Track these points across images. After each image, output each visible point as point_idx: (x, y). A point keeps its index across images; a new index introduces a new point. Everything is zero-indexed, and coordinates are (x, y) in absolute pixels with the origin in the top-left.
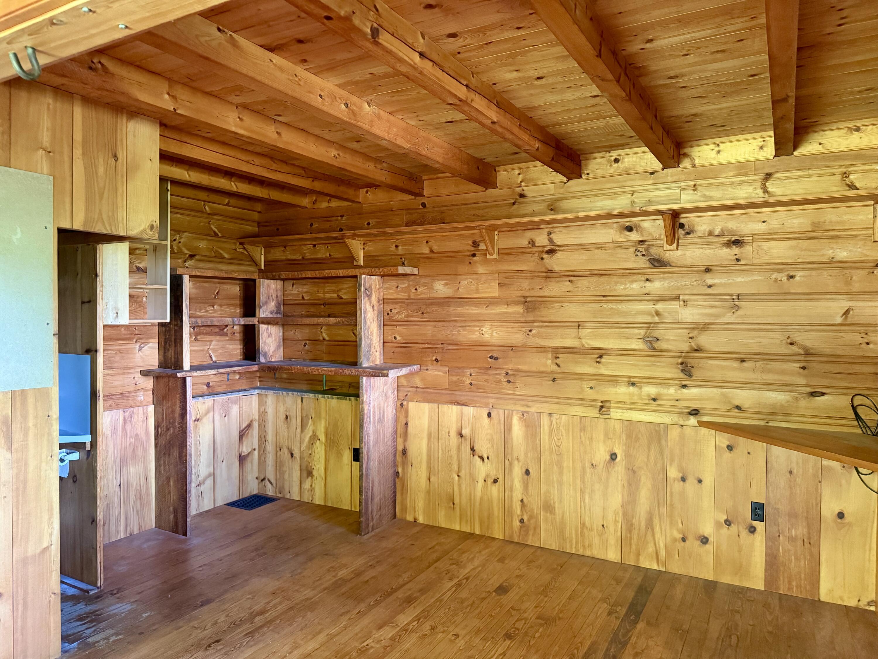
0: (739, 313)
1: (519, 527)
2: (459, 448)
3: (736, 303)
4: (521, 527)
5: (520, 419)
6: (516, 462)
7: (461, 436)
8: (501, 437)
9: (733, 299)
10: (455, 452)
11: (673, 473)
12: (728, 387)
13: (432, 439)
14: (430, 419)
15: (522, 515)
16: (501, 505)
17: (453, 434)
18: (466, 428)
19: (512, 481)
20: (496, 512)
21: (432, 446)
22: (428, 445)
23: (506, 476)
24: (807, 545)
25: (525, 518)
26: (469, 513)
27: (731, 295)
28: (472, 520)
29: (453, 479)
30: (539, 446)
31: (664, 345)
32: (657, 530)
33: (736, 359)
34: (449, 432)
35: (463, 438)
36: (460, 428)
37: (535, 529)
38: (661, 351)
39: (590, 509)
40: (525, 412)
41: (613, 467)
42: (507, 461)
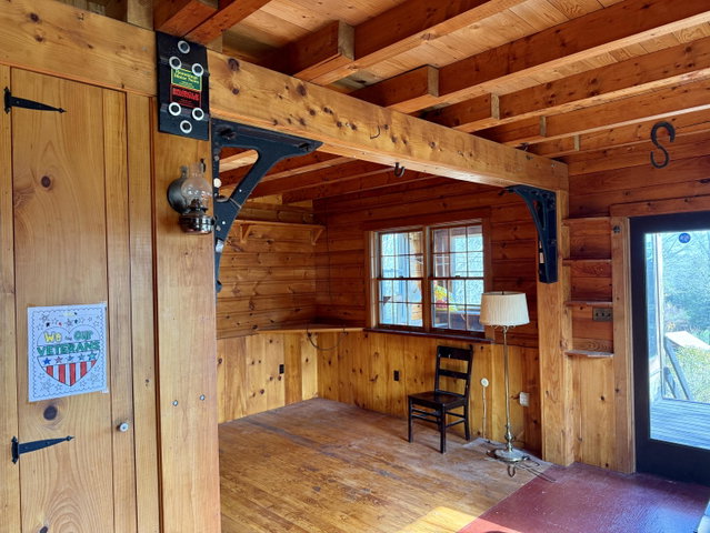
0: (271, 275)
3: (270, 271)
11: (249, 361)
12: (268, 312)
24: (298, 377)
27: (268, 267)
31: (242, 294)
32: (242, 395)
33: (271, 298)
38: (241, 297)
41: (220, 368)
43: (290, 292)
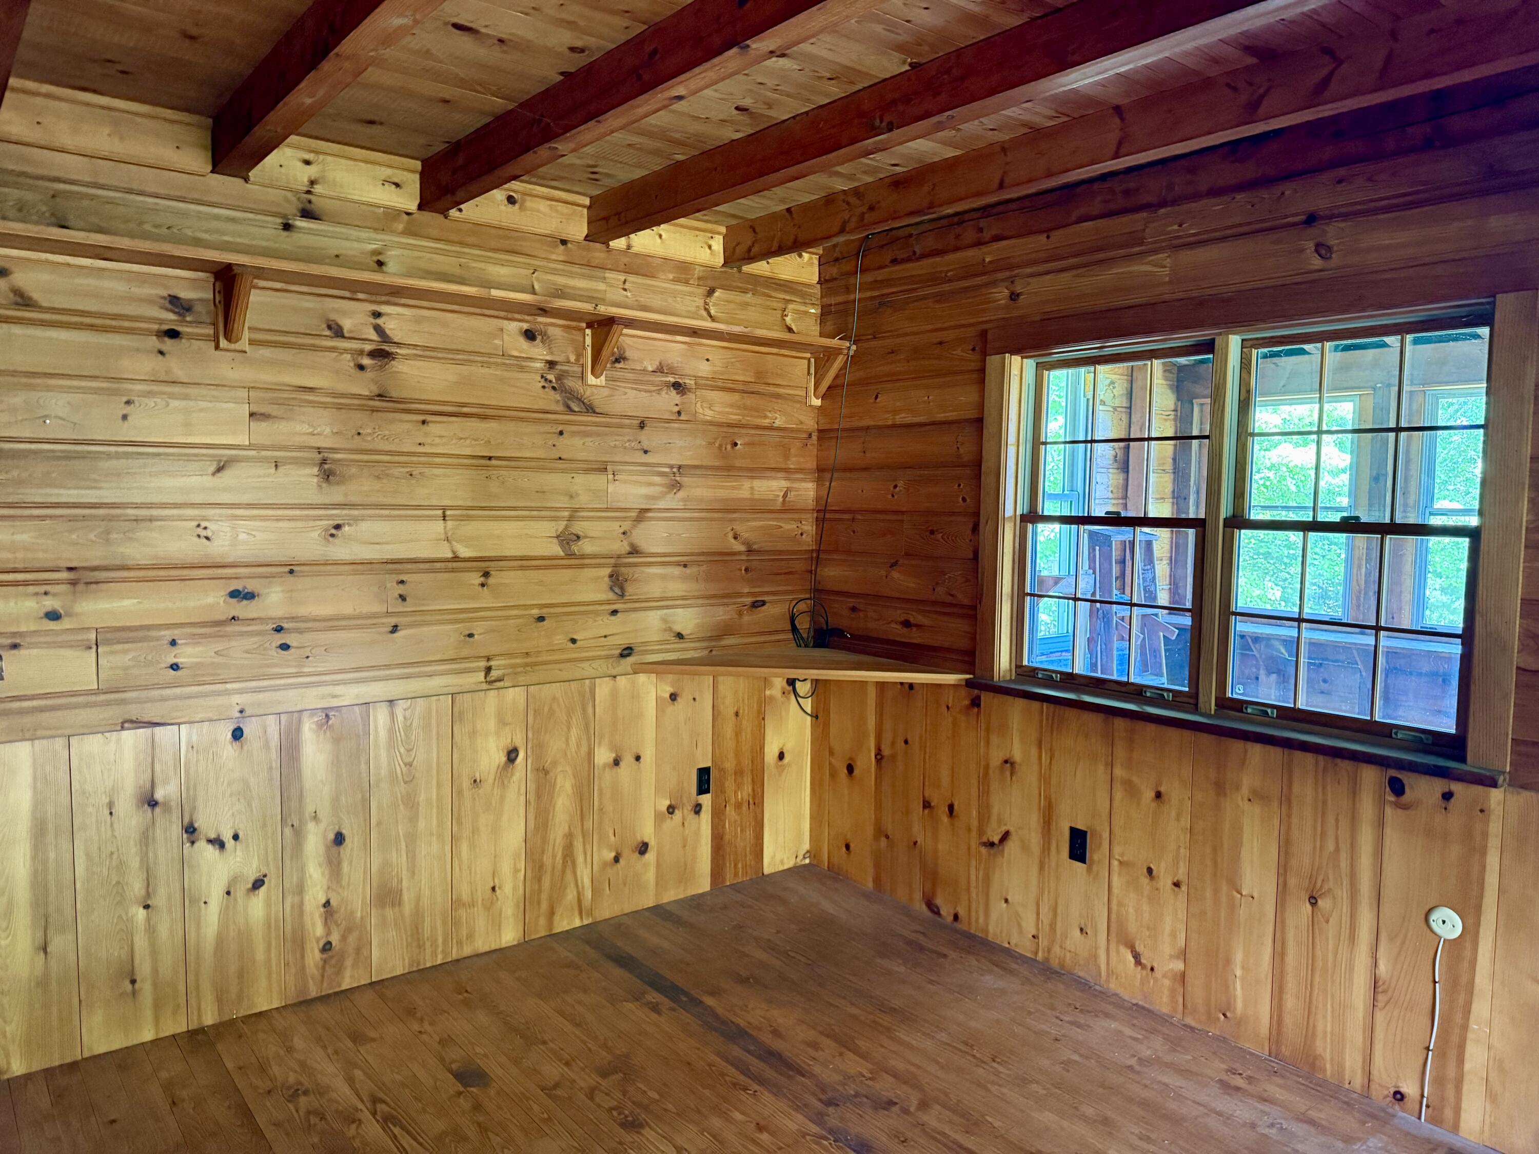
0: (681, 494)
1: (321, 964)
2: (147, 838)
3: (678, 479)
4: (325, 961)
5: (320, 726)
6: (311, 826)
7: (153, 804)
8: (271, 779)
9: (674, 473)
10: (133, 850)
11: (603, 756)
12: (667, 607)
13: (50, 838)
14: (41, 782)
15: (329, 933)
16: (273, 934)
17: (126, 804)
18: (166, 782)
19: (302, 870)
20: (260, 955)
21: (52, 855)
22: (34, 858)
23: (287, 862)
24: (752, 806)
25: (335, 939)
26: (182, 988)
27: (671, 467)
28: (193, 1001)
29: (130, 920)
30: (364, 775)
31: (587, 547)
32: (580, 859)
33: (678, 564)
34: (111, 805)
35: (158, 810)
36: (148, 785)
37: (358, 951)
38: (583, 557)
39: (470, 868)
40: (332, 708)
41: (512, 775)
42: (288, 831)
43: (739, 547)
